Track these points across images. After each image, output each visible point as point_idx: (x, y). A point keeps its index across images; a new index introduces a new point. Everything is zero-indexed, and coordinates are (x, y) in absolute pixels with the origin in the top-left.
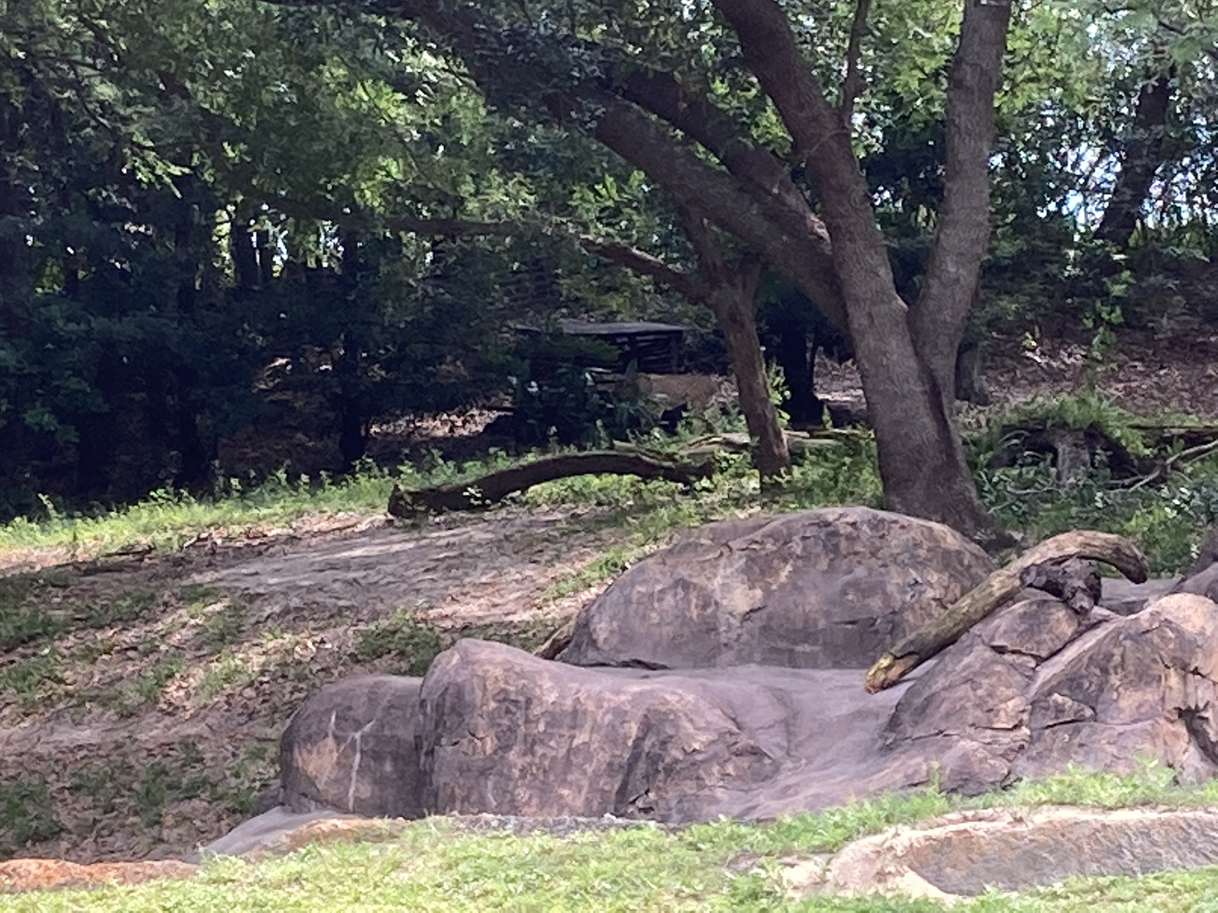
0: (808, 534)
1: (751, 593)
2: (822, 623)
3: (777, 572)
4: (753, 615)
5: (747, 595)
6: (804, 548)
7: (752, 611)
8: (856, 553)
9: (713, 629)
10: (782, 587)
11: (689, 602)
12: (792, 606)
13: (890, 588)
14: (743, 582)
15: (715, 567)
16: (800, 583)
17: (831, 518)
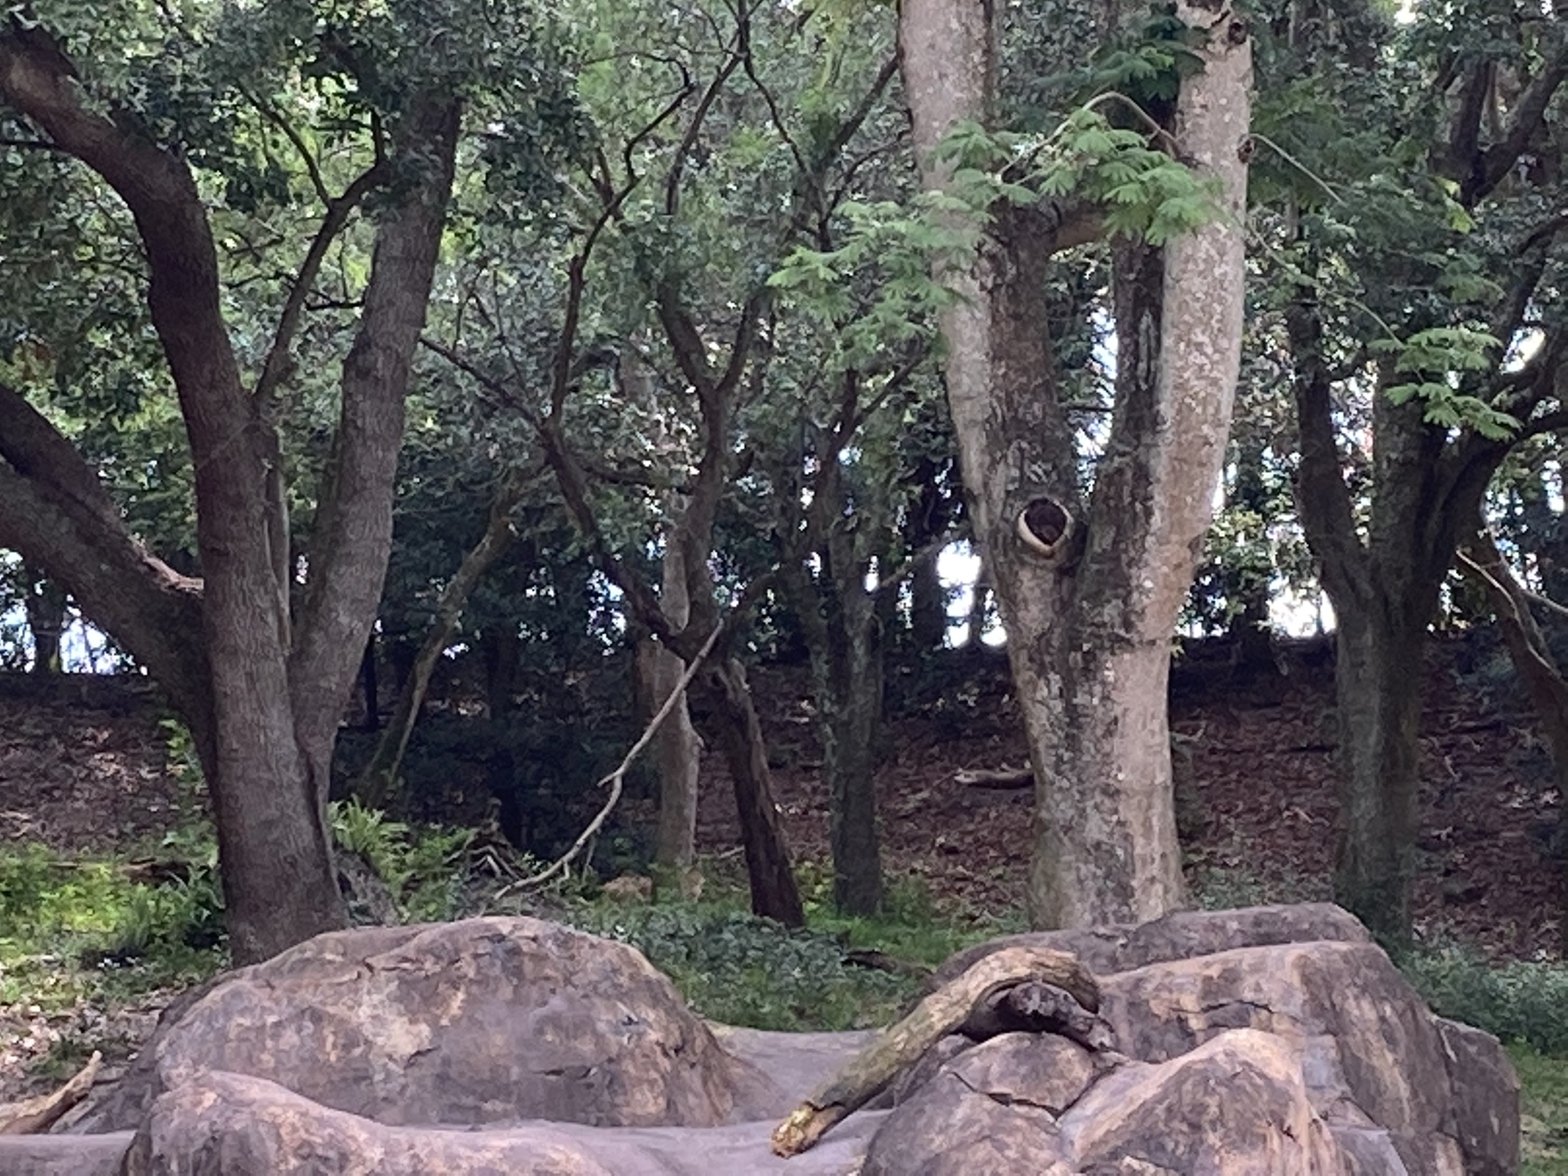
0: (481, 951)
1: (415, 1029)
2: (515, 1072)
3: (445, 1002)
4: (421, 1059)
5: (408, 1032)
6: (479, 970)
7: (418, 1053)
8: (547, 978)
9: (363, 1077)
10: (455, 1020)
11: (324, 1041)
12: (472, 1049)
13: (602, 1027)
14: (400, 1014)
15: (357, 991)
16: (478, 1016)
17: (505, 930)
